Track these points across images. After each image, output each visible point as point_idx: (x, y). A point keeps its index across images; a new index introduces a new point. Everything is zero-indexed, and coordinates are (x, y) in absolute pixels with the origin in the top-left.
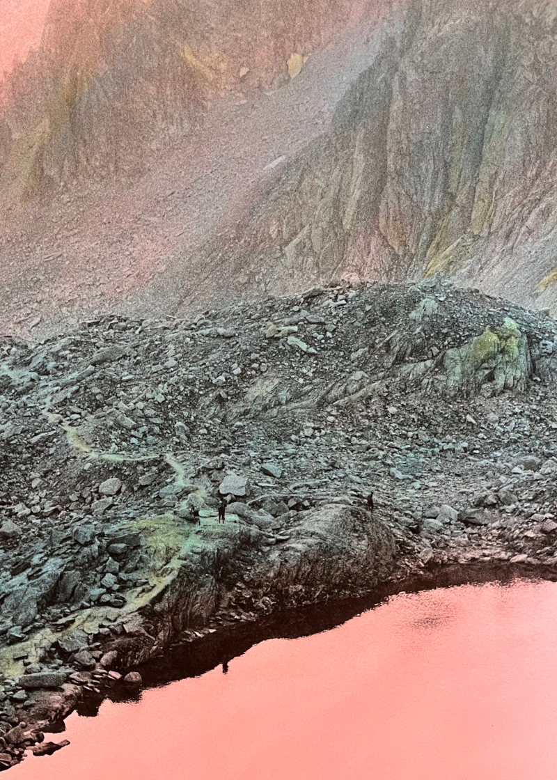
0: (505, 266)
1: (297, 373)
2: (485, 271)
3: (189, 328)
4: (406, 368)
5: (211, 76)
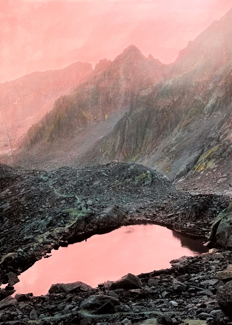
0: (148, 160)
1: (104, 180)
2: (144, 161)
3: (82, 170)
4: (127, 180)
5: (89, 118)
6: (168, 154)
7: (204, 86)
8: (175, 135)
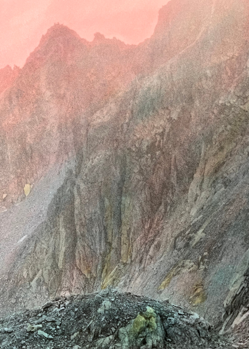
0: (142, 278)
2: (132, 282)
4: (100, 341)
6: (188, 251)
7: (233, 71)
8: (195, 200)
